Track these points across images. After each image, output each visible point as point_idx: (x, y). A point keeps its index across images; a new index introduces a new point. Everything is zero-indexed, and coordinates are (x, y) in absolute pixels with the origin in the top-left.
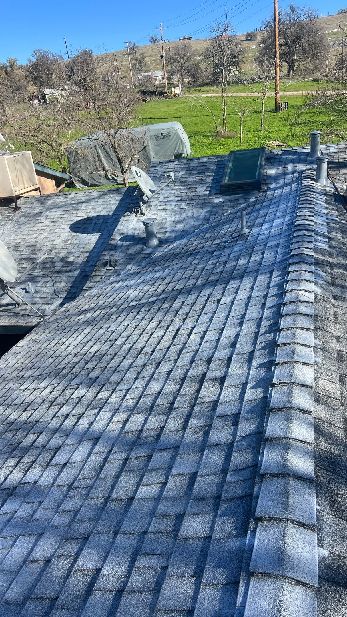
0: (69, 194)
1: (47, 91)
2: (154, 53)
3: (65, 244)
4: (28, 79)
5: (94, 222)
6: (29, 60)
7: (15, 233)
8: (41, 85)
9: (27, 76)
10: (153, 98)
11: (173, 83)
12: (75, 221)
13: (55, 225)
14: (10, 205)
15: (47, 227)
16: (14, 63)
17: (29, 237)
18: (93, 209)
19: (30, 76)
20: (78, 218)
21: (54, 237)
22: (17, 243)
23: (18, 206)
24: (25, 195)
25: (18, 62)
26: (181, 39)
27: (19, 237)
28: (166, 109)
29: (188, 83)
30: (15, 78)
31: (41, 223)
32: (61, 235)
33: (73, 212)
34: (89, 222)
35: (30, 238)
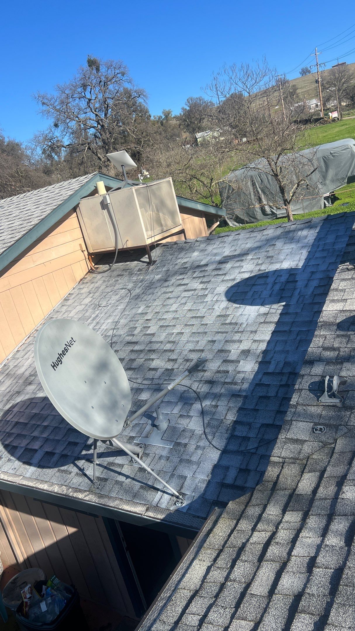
0: (228, 236)
1: (199, 135)
2: (306, 85)
3: (223, 324)
4: (182, 127)
5: (271, 280)
6: (183, 109)
7: (145, 302)
8: (194, 131)
9: (180, 125)
10: (308, 126)
11: (328, 109)
12: (238, 281)
13: (206, 289)
14: (142, 257)
15: (193, 292)
16: (168, 115)
17: (166, 310)
18: (268, 257)
19: (183, 123)
20: (243, 274)
21: (205, 310)
22: (147, 320)
23: (153, 258)
24: (164, 241)
25: (172, 113)
26: (334, 66)
27: (150, 310)
28: (325, 135)
29: (347, 106)
30: (170, 127)
31: (184, 285)
32: (216, 307)
33: (235, 265)
34: (261, 281)
35: (167, 312)
